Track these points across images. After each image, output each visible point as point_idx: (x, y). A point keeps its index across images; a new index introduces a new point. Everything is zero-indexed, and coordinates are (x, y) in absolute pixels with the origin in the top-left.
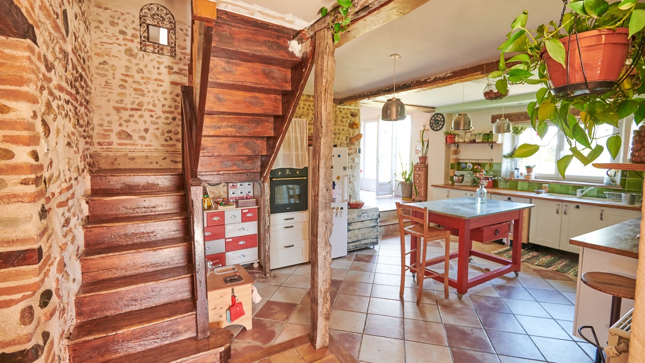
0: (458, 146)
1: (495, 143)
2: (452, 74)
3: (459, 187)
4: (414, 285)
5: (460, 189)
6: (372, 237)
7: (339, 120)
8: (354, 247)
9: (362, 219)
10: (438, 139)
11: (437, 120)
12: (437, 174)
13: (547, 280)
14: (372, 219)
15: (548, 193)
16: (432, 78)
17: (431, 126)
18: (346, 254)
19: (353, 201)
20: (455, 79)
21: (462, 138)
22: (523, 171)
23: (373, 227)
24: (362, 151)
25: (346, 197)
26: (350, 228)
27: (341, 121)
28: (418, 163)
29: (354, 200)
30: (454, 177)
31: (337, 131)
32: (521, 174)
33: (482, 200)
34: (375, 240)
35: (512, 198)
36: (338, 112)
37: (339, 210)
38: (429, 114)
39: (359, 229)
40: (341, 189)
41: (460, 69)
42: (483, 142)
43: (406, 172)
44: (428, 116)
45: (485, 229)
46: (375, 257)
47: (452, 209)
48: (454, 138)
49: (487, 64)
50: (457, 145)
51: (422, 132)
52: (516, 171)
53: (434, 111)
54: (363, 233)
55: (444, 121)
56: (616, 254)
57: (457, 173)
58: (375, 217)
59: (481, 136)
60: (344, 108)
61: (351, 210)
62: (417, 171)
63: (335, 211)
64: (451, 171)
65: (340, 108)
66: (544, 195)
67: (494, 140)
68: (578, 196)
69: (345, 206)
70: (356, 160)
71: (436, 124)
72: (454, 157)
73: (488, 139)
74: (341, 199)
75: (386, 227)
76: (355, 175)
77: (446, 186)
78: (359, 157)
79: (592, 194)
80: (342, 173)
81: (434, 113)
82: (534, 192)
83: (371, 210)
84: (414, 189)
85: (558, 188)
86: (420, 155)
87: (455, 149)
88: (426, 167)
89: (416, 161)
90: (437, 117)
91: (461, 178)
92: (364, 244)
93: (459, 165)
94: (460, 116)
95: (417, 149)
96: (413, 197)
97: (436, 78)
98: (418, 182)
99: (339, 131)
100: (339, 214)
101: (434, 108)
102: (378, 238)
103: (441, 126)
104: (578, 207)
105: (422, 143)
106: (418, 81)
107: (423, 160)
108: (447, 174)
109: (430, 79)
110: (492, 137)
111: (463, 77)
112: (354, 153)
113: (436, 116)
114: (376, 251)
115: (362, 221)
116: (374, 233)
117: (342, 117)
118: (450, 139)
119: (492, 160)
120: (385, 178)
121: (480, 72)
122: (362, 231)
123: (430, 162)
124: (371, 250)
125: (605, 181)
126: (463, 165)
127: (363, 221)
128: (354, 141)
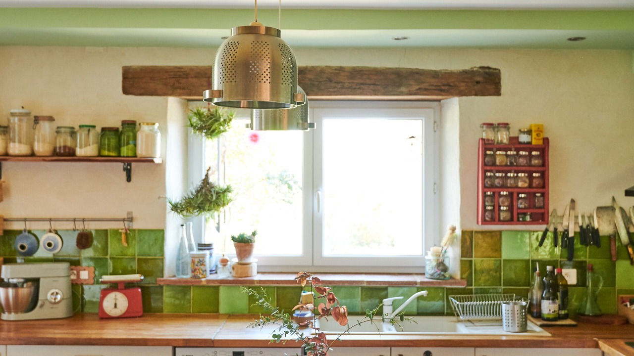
1: (144, 159)
21: (20, 142)
22: (227, 250)
32: (223, 262)
42: (99, 158)
52: (206, 253)
59: (94, 135)
67: (139, 150)
73: (118, 148)
91: (25, 291)
110: (131, 141)
119: (131, 220)
126: (25, 242)
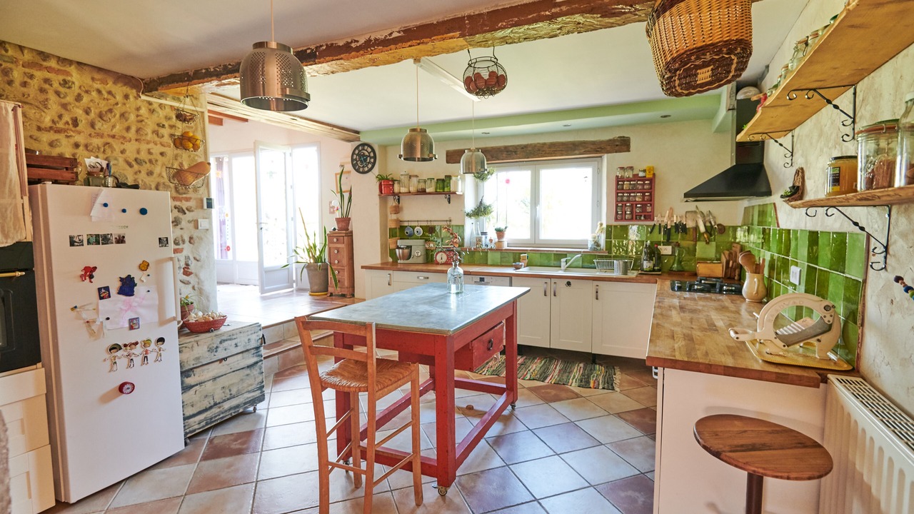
0: (399, 199)
1: (454, 193)
2: (402, 34)
3: (406, 268)
4: (350, 489)
5: (408, 271)
6: (250, 388)
7: (149, 131)
8: (203, 423)
9: (221, 354)
10: (366, 187)
11: (364, 155)
12: (368, 247)
13: (552, 404)
14: (247, 351)
15: (527, 266)
16: (362, 41)
17: (354, 166)
18: (182, 447)
19: (195, 316)
20: (409, 43)
21: (405, 187)
22: (493, 235)
23: (249, 367)
24: (215, 203)
25: (173, 311)
26: (189, 381)
27: (156, 133)
28: (335, 229)
29: (200, 314)
30: (397, 250)
31: (144, 156)
32: (491, 241)
33: (457, 288)
34: (257, 393)
35: (487, 279)
36: (143, 111)
37: (153, 346)
38: (350, 144)
39: (215, 379)
40: (154, 295)
41: (418, 23)
42: (436, 193)
43: (315, 247)
44: (349, 148)
45: (475, 344)
46: (258, 436)
47: (416, 313)
48: (393, 185)
49: (470, 17)
50: (398, 196)
51: (338, 176)
52: (484, 236)
53: (358, 139)
54: (226, 384)
55: (375, 157)
56: (725, 375)
57: (401, 243)
58: (254, 344)
59: (433, 183)
60: (160, 105)
61: (192, 339)
62: (334, 243)
63: (138, 350)
64: (390, 241)
65: (150, 103)
66: (524, 270)
67: (452, 190)
68: (562, 268)
69: (171, 332)
70: (203, 224)
71: (361, 161)
72: (394, 217)
73: (444, 188)
74: (156, 318)
75: (280, 355)
76: (203, 255)
77: (383, 267)
78: (209, 217)
79: (575, 264)
80: (154, 253)
81: (357, 143)
82: (512, 266)
83: (242, 330)
84: (330, 276)
85: (536, 258)
86: (338, 215)
87: (394, 204)
88: (350, 235)
89: (332, 225)
90: (364, 150)
91: (406, 251)
92: (231, 409)
93: (401, 231)
94: (414, 133)
95: (333, 204)
96: (330, 290)
97: (369, 40)
98: (336, 262)
99: (151, 157)
100: (151, 357)
101: (357, 132)
102: (263, 387)
103: (370, 166)
104: (569, 284)
105: (339, 195)
106: (332, 44)
107: (343, 224)
108: (384, 246)
109: (357, 41)
110: (449, 185)
111: (425, 40)
112: (197, 208)
113: (360, 148)
114: (260, 416)
115: (220, 361)
116: (254, 377)
117: (158, 125)
118: (387, 186)
119: (450, 221)
120: (276, 259)
121: (458, 33)
122: (221, 382)
123: (355, 226)
124: (247, 417)
125: (589, 246)
126: (409, 231)
127: (225, 359)
128: (190, 178)
